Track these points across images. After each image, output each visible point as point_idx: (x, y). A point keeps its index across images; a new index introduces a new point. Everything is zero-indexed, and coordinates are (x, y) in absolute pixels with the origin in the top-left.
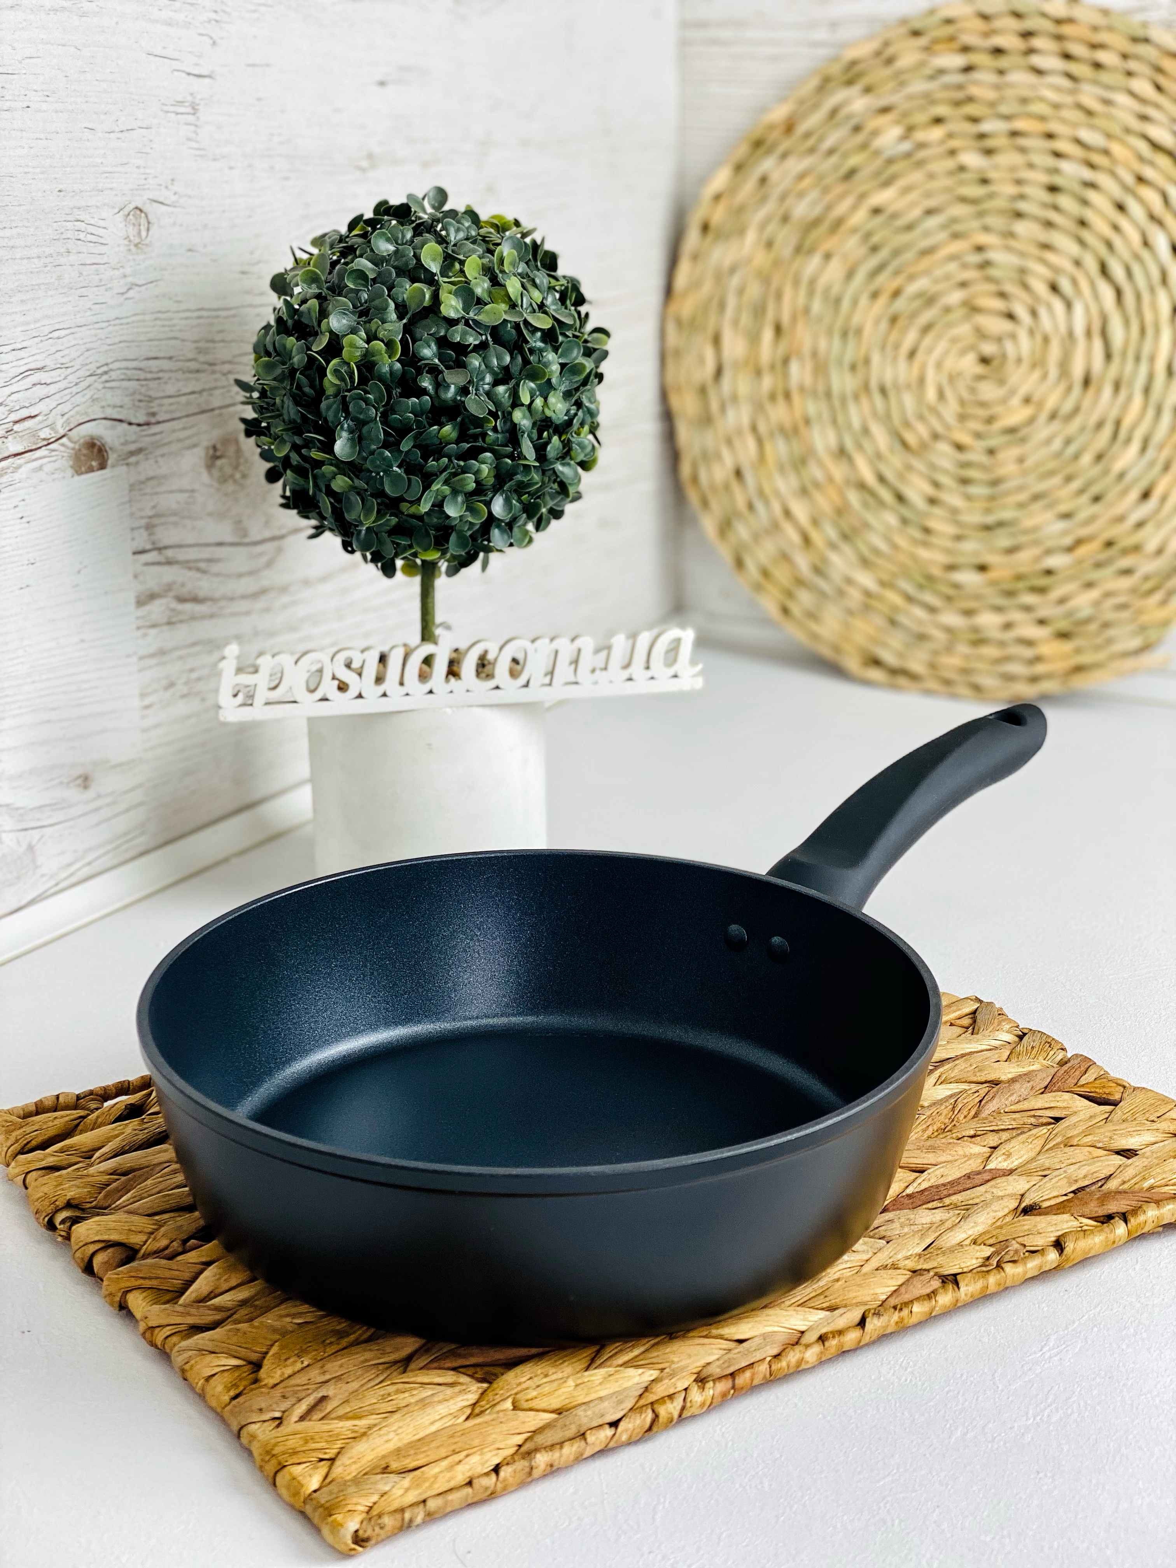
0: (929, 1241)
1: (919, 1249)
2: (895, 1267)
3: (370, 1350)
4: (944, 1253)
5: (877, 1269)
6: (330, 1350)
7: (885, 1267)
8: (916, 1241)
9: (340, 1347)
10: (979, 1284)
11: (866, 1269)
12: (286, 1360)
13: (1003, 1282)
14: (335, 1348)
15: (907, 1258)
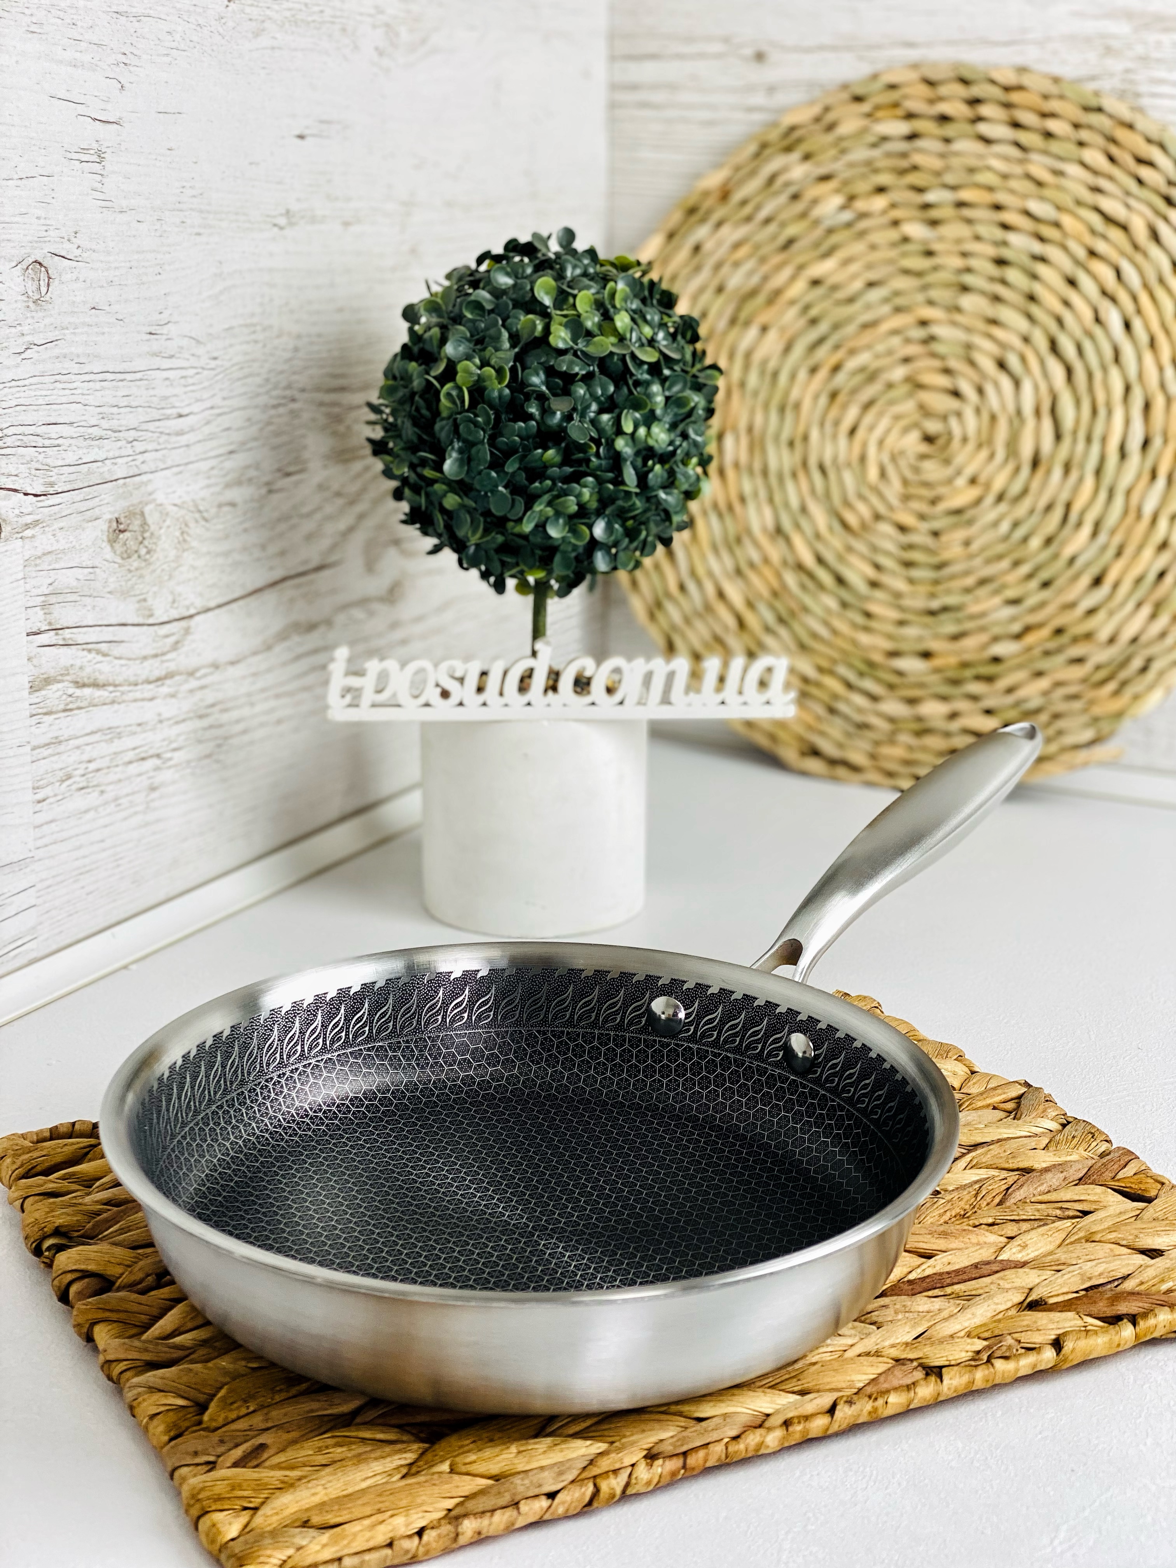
0: (920, 1330)
1: (909, 1338)
2: (878, 1354)
3: (319, 1401)
4: (932, 1344)
5: (859, 1355)
6: (278, 1398)
7: (868, 1354)
8: (907, 1329)
9: (290, 1394)
10: (965, 1378)
11: (849, 1354)
12: (232, 1404)
13: (991, 1378)
14: (284, 1395)
15: (893, 1346)
